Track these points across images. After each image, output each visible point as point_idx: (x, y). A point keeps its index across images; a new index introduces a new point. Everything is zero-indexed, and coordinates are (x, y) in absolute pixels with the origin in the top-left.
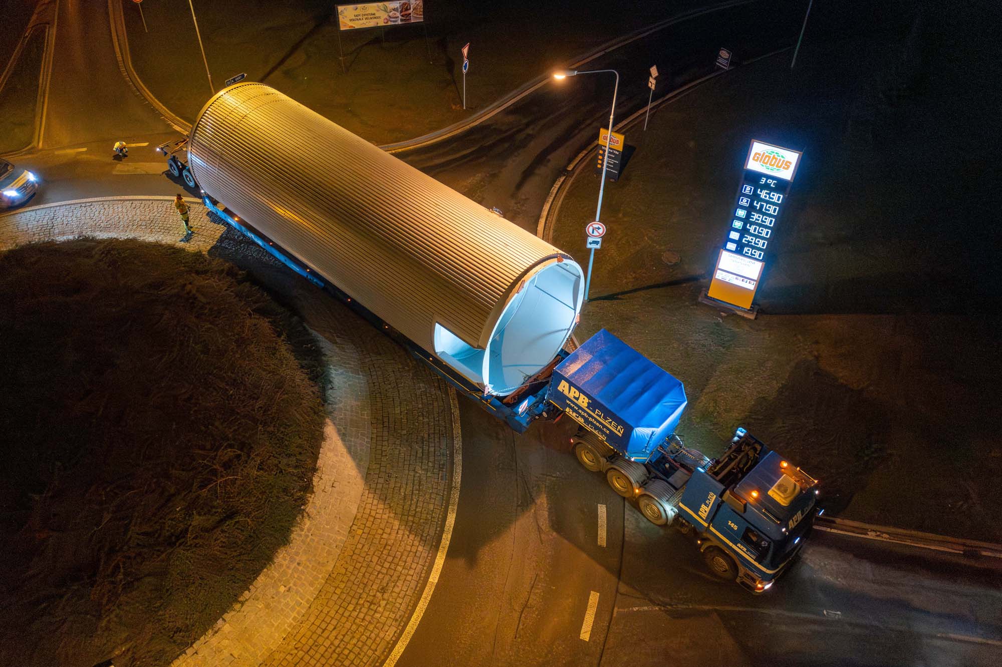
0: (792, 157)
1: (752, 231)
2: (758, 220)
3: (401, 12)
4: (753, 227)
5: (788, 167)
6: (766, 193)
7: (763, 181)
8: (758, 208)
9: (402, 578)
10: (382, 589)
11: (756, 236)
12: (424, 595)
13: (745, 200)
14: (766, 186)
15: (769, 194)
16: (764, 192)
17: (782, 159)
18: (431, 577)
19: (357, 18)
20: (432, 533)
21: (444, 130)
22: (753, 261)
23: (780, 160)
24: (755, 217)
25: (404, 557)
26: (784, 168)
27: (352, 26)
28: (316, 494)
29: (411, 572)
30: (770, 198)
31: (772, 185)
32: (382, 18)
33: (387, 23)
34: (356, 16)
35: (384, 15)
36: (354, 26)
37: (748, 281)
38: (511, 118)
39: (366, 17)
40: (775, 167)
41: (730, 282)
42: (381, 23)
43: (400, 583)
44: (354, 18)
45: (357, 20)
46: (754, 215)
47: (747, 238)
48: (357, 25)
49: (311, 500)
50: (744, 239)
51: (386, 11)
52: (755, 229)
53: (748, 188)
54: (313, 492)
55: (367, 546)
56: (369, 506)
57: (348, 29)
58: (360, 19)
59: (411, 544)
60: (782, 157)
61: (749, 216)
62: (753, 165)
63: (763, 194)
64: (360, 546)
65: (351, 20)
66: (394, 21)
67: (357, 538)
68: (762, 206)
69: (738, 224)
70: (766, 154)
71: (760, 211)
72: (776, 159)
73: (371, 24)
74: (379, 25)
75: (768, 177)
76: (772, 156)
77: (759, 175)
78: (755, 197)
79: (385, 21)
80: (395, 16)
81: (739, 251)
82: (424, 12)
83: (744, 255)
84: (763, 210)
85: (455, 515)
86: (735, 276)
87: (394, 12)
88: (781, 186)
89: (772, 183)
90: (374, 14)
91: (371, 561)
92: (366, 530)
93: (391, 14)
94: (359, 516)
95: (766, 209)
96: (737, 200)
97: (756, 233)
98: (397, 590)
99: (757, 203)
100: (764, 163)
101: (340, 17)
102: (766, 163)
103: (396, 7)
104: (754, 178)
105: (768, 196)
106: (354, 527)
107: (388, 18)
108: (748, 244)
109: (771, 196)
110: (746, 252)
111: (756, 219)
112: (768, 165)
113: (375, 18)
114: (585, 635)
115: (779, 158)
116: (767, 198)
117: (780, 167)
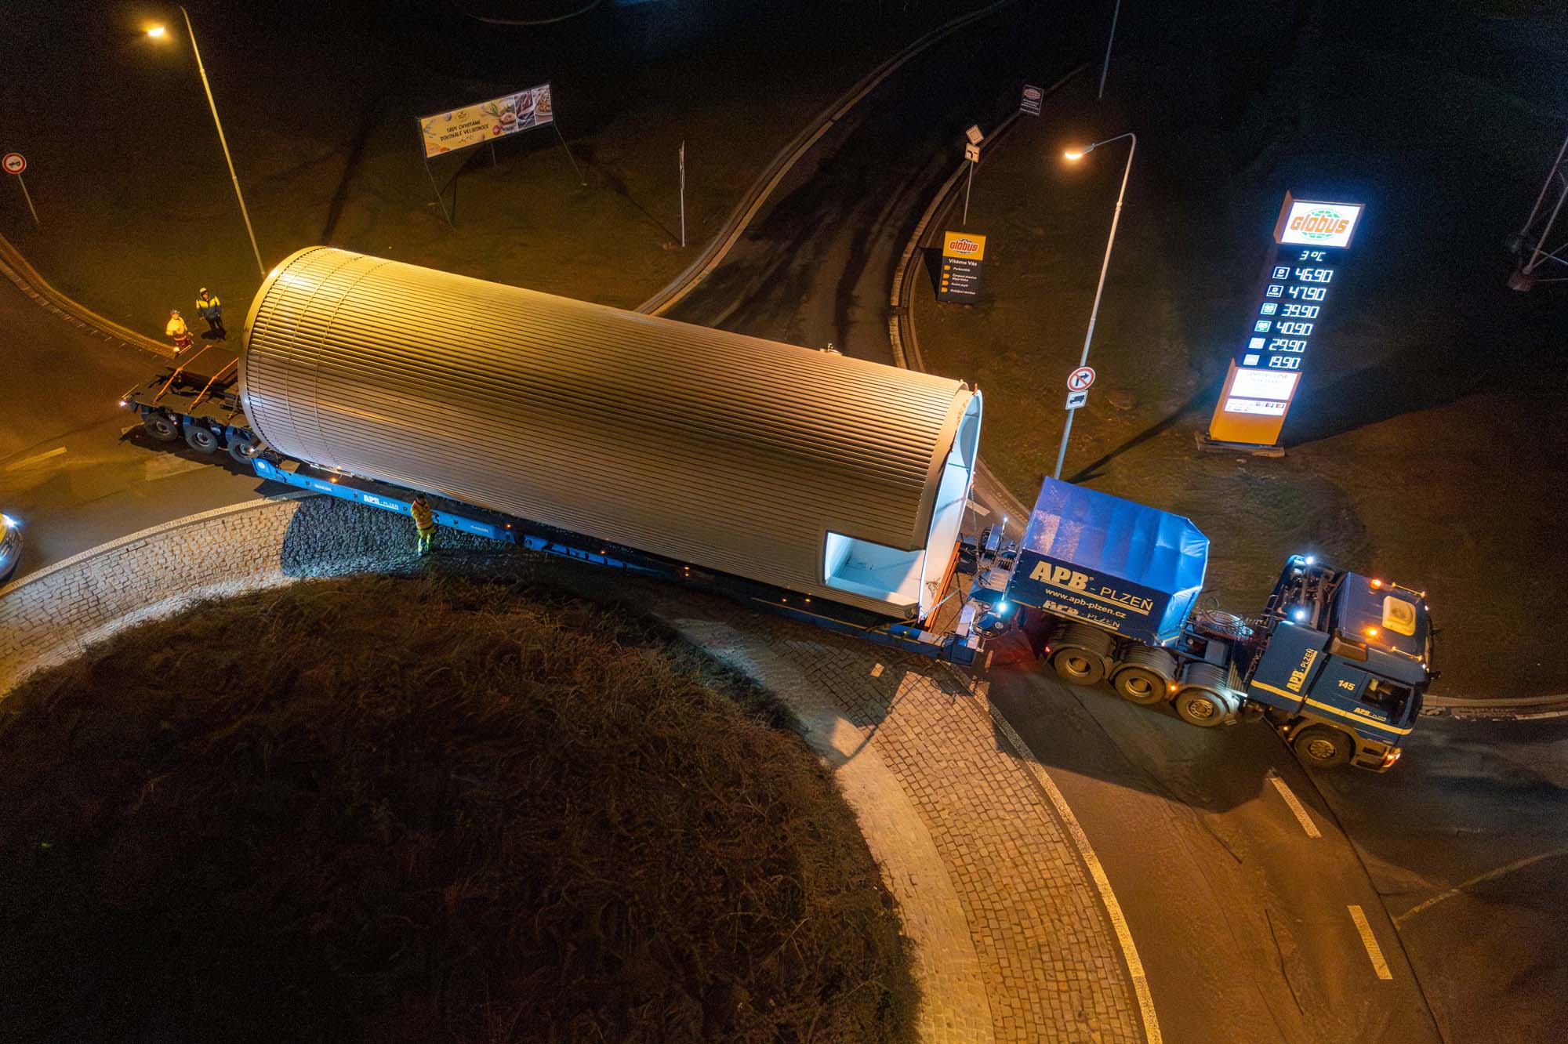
0: (1349, 214)
1: (1284, 331)
2: (1295, 313)
3: (518, 112)
4: (1286, 325)
5: (1344, 228)
6: (1309, 272)
7: (1305, 256)
8: (1295, 297)
9: (1095, 987)
10: (1080, 1015)
11: (1290, 337)
12: (1141, 1002)
13: (1275, 289)
14: (1311, 263)
15: (1313, 273)
16: (1305, 271)
17: (1335, 219)
18: (1132, 971)
19: (452, 133)
20: (1087, 901)
21: (673, 285)
22: (1284, 374)
23: (1332, 220)
24: (1289, 311)
25: (1077, 956)
26: (1337, 231)
27: (445, 149)
28: (902, 904)
29: (1101, 974)
30: (1314, 278)
31: (1317, 259)
32: (491, 127)
33: (499, 132)
34: (451, 130)
35: (493, 122)
36: (447, 147)
37: (1276, 404)
38: (762, 246)
39: (465, 129)
40: (1323, 232)
41: (1249, 411)
42: (490, 135)
43: (1098, 996)
44: (447, 134)
45: (452, 136)
46: (1288, 308)
47: (1276, 342)
48: (453, 145)
49: (901, 916)
50: (1271, 345)
51: (495, 114)
52: (1290, 326)
53: (1282, 271)
54: (898, 904)
55: (1014, 960)
56: (974, 896)
57: (439, 153)
58: (457, 135)
59: (1072, 931)
60: (1336, 216)
61: (1280, 310)
62: (1291, 236)
63: (1303, 275)
64: (1004, 963)
65: (442, 139)
66: (508, 129)
67: (991, 950)
68: (1301, 292)
69: (1263, 326)
70: (1312, 216)
71: (1299, 300)
72: (1326, 221)
73: (475, 138)
74: (486, 139)
75: (1312, 248)
76: (1320, 218)
77: (1300, 248)
78: (1293, 280)
79: (496, 130)
80: (509, 120)
81: (1263, 364)
82: (553, 105)
83: (1271, 369)
84: (1303, 297)
85: (1099, 865)
86: (1255, 402)
87: (507, 114)
88: (1332, 257)
89: (1318, 256)
90: (478, 123)
91: (1036, 979)
92: (996, 934)
93: (503, 118)
94: (971, 917)
95: (1307, 296)
96: (1264, 289)
97: (1291, 332)
98: (1100, 1009)
99: (1294, 290)
100: (1307, 229)
101: (426, 136)
102: (1311, 230)
103: (510, 105)
104: (1291, 255)
105: (1311, 276)
106: (976, 937)
107: (499, 124)
108: (1279, 352)
109: (1316, 275)
110: (1274, 364)
111: (1292, 313)
112: (1313, 232)
113: (480, 128)
114: (1385, 974)
115: (1330, 218)
116: (1310, 280)
117: (1332, 231)
